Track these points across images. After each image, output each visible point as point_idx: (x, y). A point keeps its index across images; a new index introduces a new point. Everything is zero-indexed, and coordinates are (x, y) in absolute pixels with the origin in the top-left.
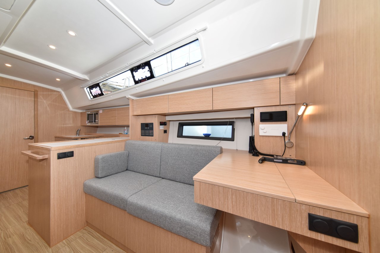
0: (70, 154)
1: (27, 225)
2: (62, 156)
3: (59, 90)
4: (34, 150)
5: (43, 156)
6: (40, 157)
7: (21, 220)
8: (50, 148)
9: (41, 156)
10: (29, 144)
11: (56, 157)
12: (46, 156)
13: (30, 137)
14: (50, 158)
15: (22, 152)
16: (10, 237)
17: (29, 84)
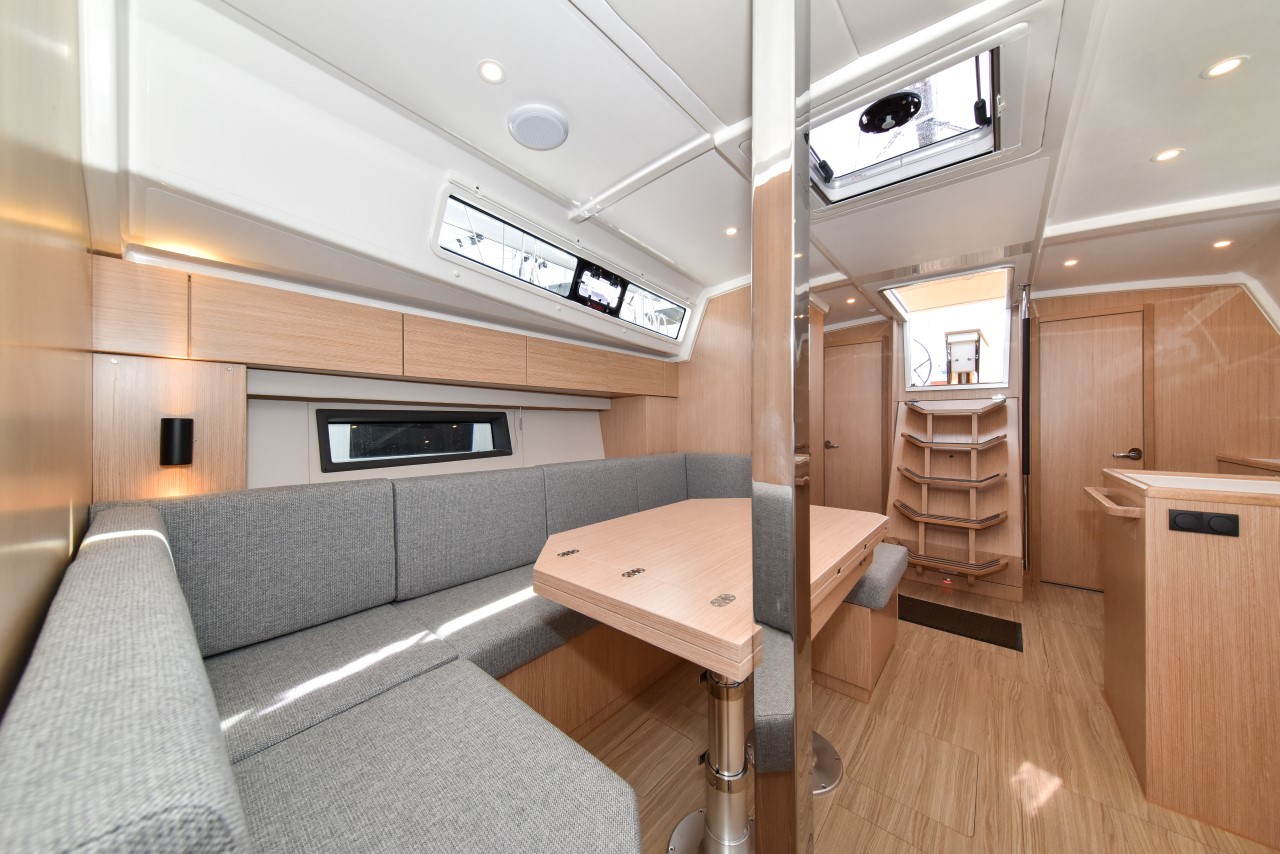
0: (1226, 526)
1: (1099, 694)
2: (1184, 522)
3: (1238, 277)
4: (1115, 490)
5: (1125, 508)
6: (1117, 510)
7: (1090, 672)
8: (1145, 487)
9: (1120, 508)
10: (1105, 470)
11: (1164, 520)
12: (1134, 512)
13: (1130, 452)
14: (1144, 519)
15: (1085, 490)
16: (1061, 693)
17: (1128, 294)
